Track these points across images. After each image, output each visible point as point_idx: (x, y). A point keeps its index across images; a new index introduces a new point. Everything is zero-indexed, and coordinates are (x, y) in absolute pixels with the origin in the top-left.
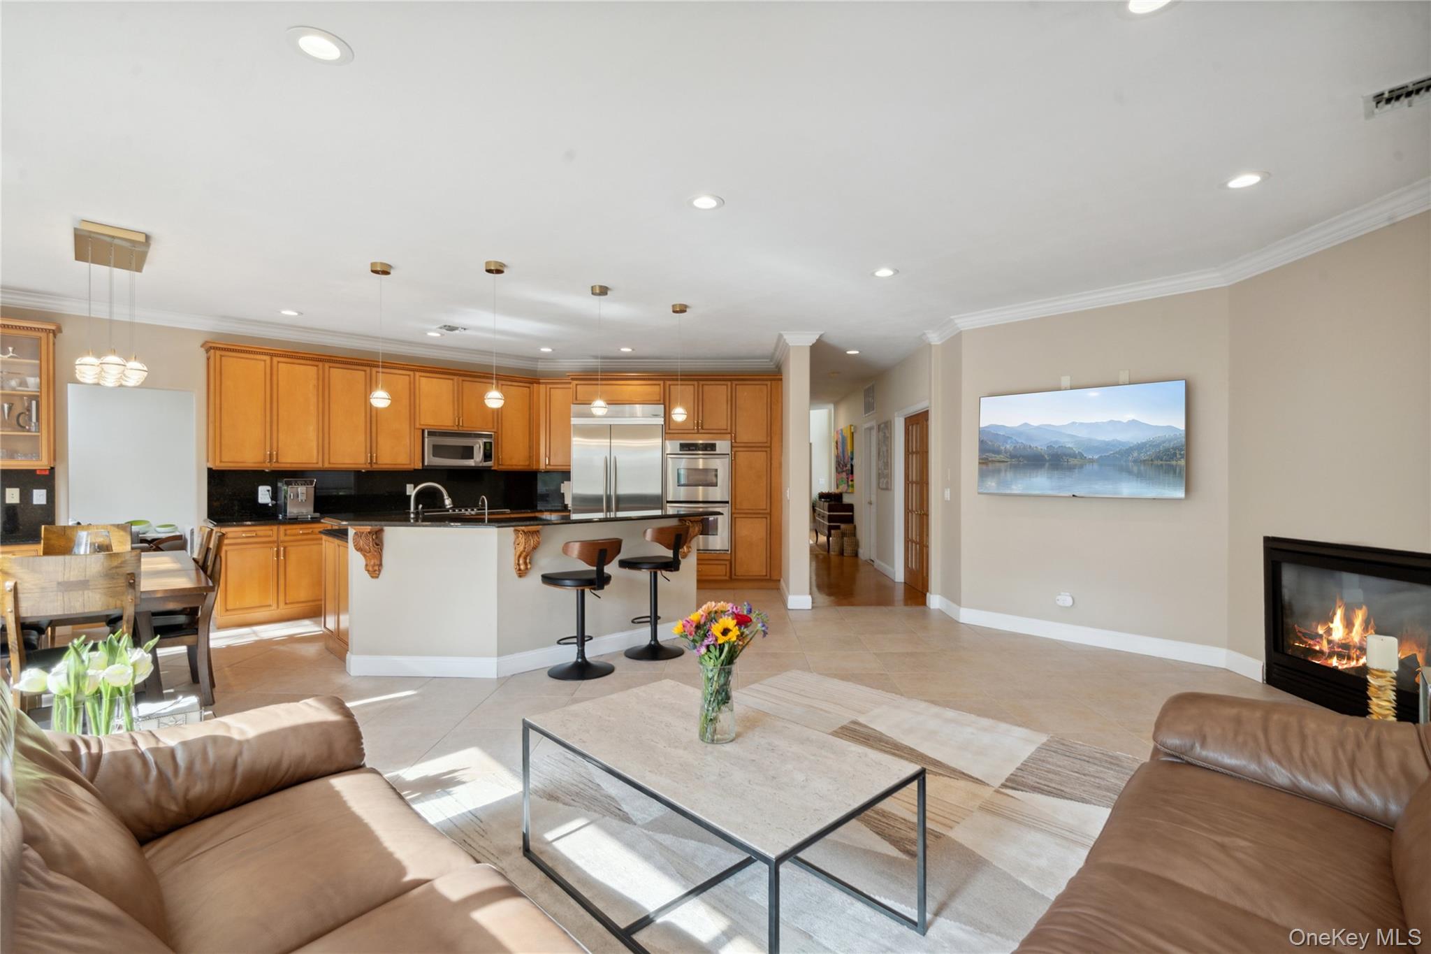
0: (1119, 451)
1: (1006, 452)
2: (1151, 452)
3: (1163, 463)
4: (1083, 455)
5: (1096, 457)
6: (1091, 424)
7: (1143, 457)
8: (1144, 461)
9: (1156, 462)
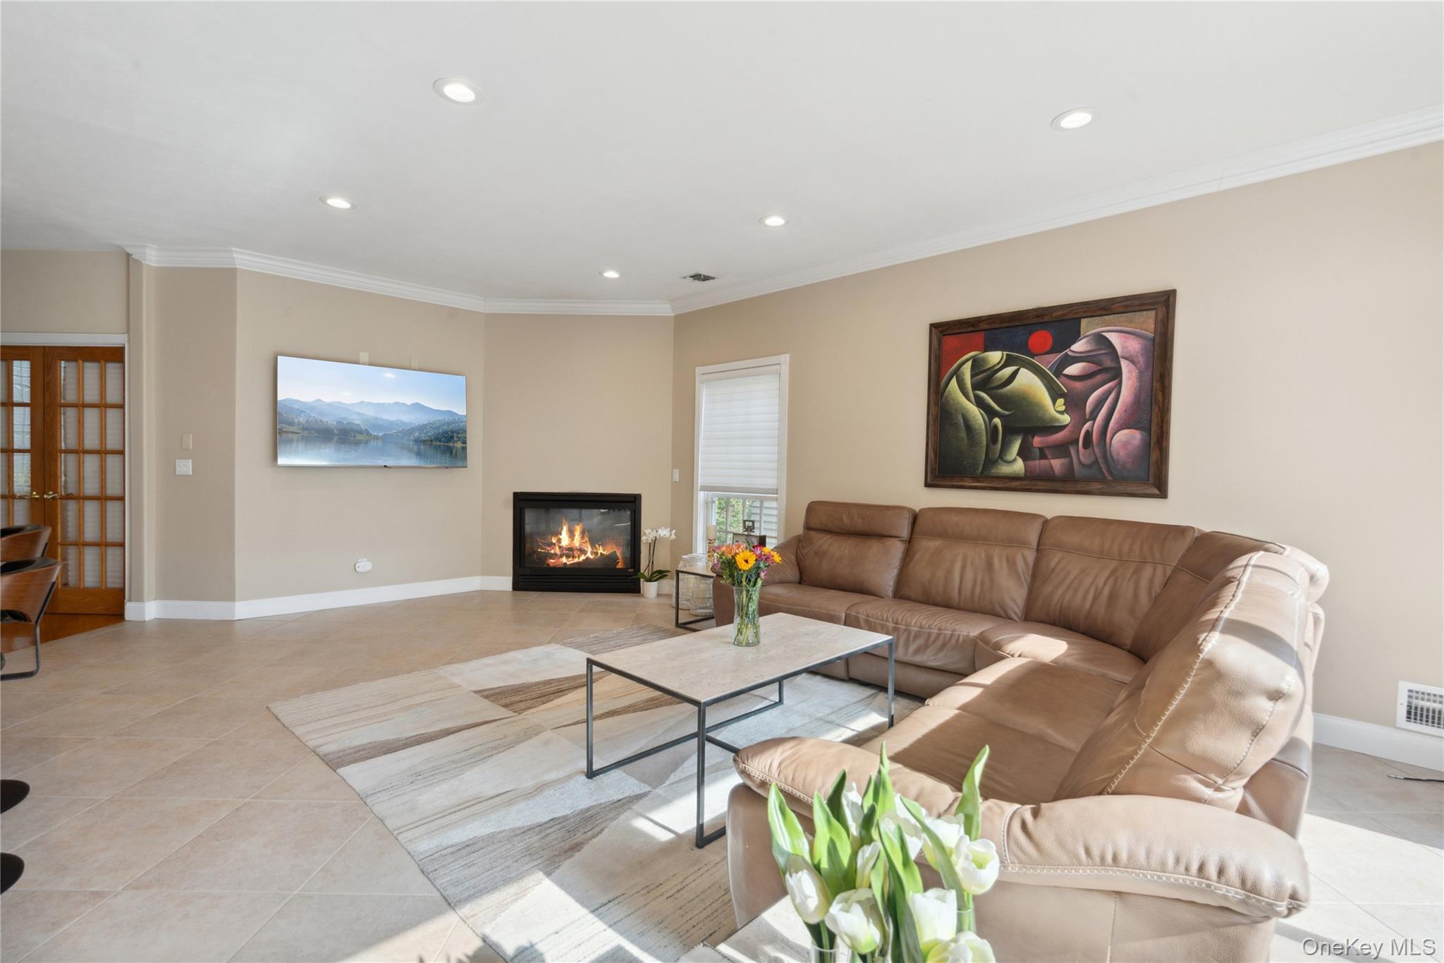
0: (403, 430)
1: (299, 424)
2: (432, 433)
3: (442, 444)
4: (368, 432)
5: (381, 434)
6: (378, 404)
7: (423, 437)
8: (424, 441)
9: (434, 443)
